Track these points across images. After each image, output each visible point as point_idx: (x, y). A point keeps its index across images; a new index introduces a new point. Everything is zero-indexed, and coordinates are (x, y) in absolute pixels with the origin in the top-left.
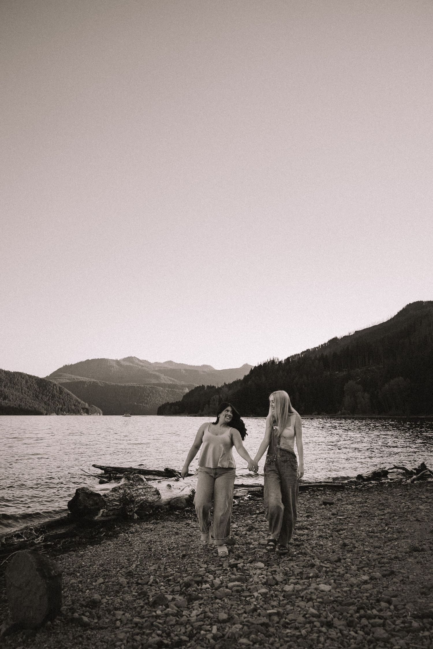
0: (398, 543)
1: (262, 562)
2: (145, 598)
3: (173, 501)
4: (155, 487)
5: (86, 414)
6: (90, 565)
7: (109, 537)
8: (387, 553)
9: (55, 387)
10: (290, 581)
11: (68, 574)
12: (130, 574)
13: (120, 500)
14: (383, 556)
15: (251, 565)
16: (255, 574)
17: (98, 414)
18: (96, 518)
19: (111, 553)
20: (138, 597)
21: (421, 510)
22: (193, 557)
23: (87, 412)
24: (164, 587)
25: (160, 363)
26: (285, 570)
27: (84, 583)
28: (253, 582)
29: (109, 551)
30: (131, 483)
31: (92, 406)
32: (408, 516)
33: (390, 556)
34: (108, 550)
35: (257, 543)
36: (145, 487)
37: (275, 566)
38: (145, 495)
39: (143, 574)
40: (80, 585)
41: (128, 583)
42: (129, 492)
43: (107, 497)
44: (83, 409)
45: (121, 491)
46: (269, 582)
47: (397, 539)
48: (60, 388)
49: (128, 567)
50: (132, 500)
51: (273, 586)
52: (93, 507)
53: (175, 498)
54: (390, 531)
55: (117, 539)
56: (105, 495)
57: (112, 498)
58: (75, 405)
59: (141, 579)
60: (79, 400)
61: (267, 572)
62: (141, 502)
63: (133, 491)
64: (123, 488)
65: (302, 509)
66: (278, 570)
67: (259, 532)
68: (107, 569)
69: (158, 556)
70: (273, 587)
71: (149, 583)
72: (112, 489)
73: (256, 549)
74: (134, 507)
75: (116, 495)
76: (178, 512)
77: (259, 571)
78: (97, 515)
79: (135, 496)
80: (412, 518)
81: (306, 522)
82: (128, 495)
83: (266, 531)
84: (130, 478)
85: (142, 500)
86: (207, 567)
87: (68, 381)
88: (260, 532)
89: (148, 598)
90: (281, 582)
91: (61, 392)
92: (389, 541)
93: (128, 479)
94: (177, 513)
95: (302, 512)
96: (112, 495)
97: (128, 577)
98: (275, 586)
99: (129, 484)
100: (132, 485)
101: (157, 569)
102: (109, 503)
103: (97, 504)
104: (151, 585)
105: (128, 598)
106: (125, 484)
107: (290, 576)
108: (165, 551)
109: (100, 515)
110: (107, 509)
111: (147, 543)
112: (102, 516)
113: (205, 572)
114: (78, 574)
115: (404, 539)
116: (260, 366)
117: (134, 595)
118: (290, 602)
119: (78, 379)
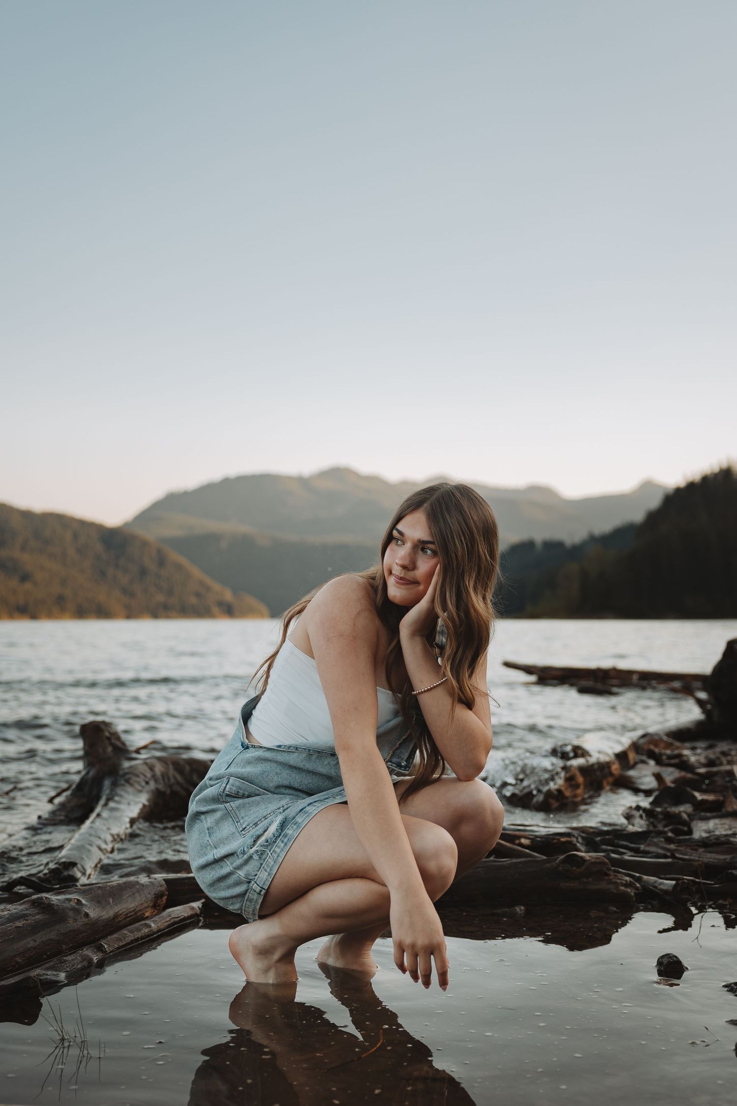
5: (225, 615)
9: (146, 548)
17: (257, 615)
23: (229, 611)
31: (242, 598)
44: (219, 603)
48: (158, 551)
58: (198, 595)
60: (209, 581)
91: (162, 561)
116: (691, 486)
119: (203, 527)
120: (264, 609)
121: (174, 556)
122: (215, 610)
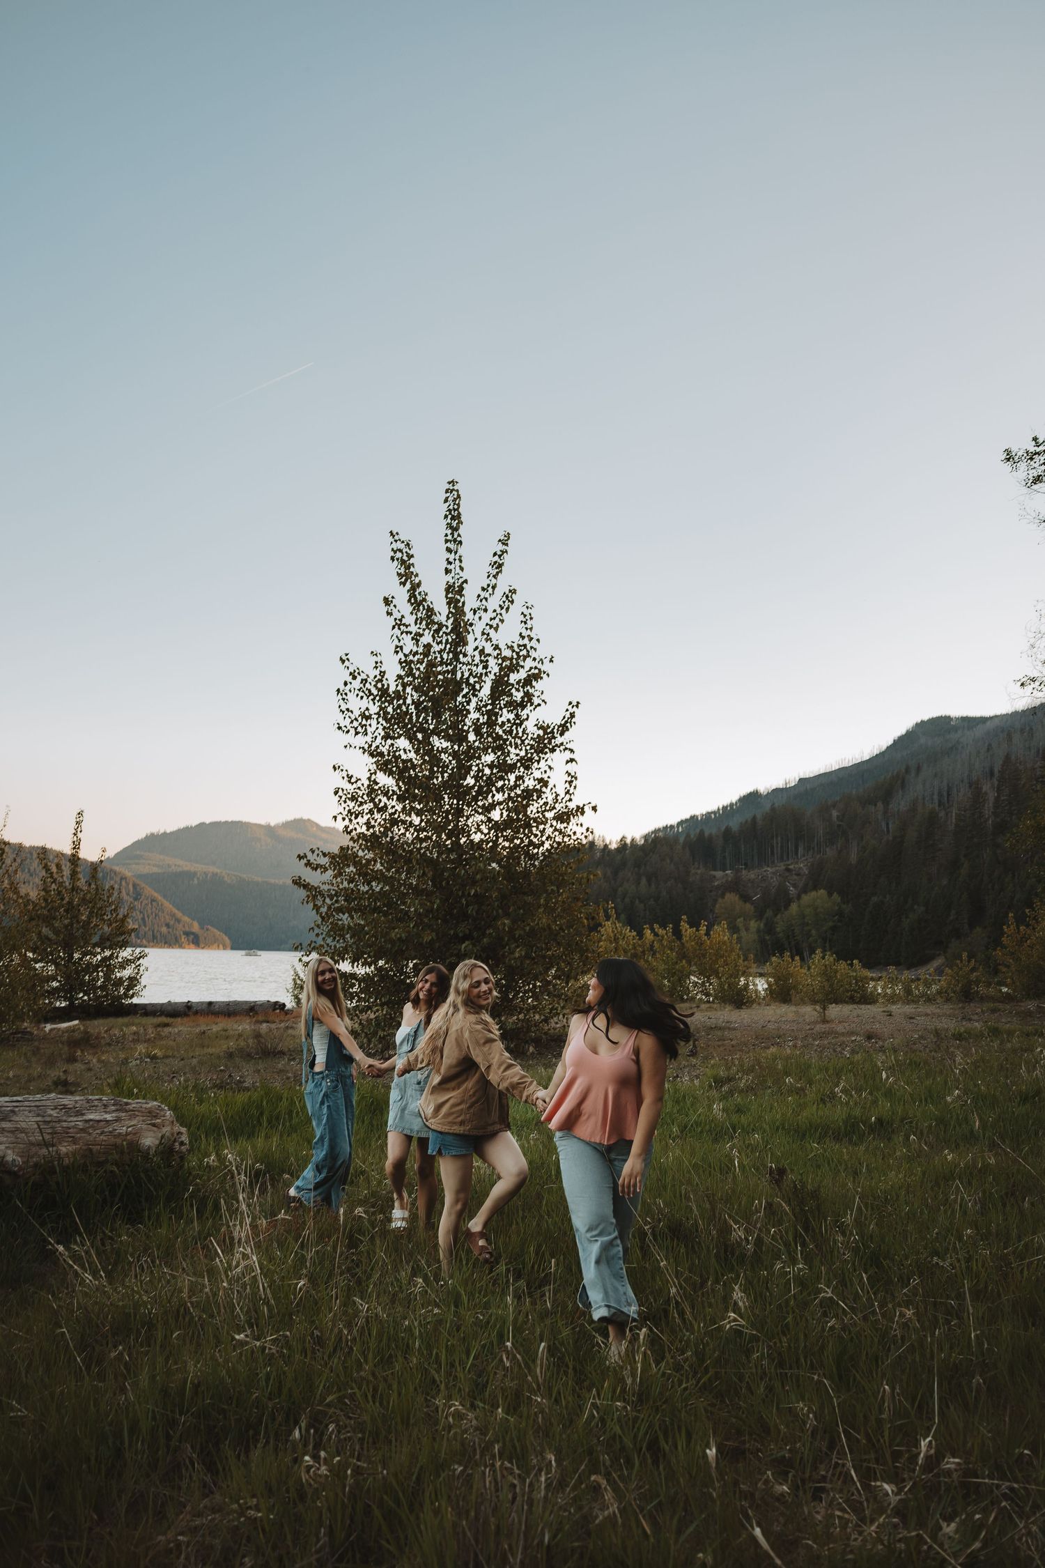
5: (192, 945)
9: (124, 883)
17: (221, 946)
23: (196, 941)
31: (207, 930)
44: (187, 934)
48: (135, 886)
58: (168, 925)
60: (179, 914)
87: (155, 870)
91: (137, 894)
119: (179, 866)
120: (228, 941)
121: (149, 891)
122: (184, 940)
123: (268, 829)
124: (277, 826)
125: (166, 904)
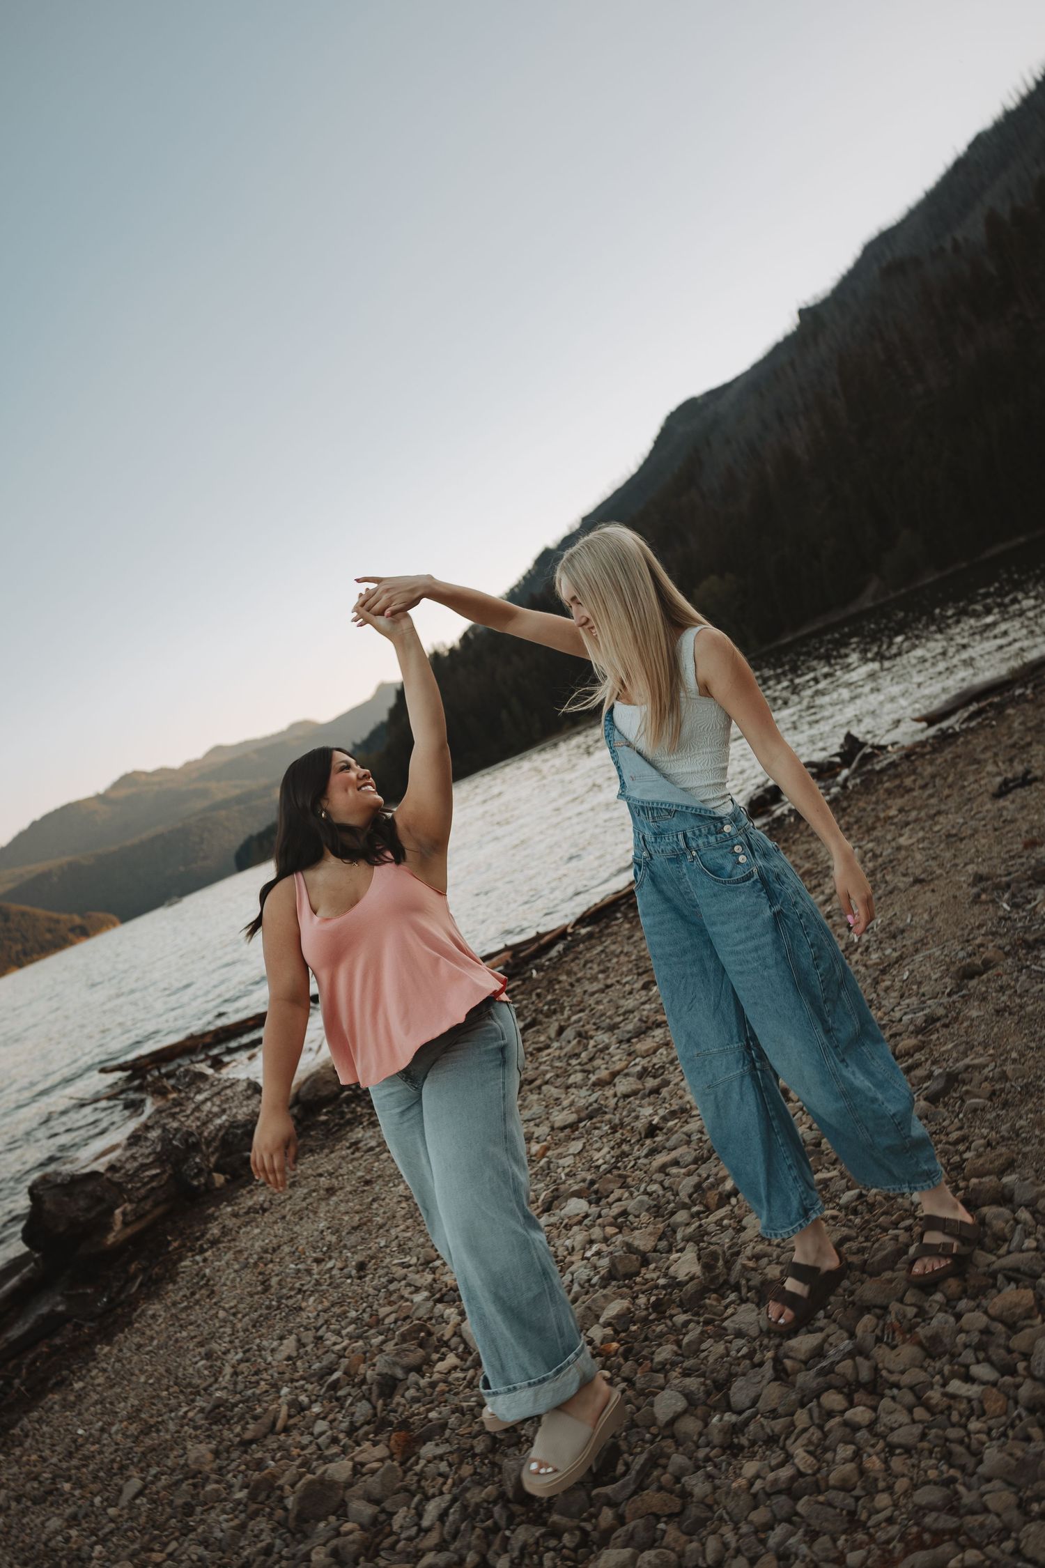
0: (911, 972)
1: (578, 1194)
2: (272, 1501)
3: (304, 1089)
4: (242, 1076)
5: (82, 938)
6: (102, 1430)
7: (153, 1288)
8: (897, 1015)
10: (679, 1236)
11: (35, 1501)
12: (218, 1414)
13: (160, 1159)
14: (894, 1030)
15: (553, 1220)
16: (571, 1251)
17: (110, 925)
18: (111, 1239)
19: (159, 1347)
20: (254, 1507)
21: (908, 848)
22: (388, 1260)
23: (85, 932)
24: (324, 1418)
25: (196, 761)
26: (650, 1194)
27: (86, 1515)
28: (576, 1288)
29: (155, 1342)
30: (174, 1099)
31: (89, 917)
32: (888, 878)
33: (912, 1021)
34: (152, 1338)
35: (543, 1130)
36: (216, 1089)
37: (617, 1193)
38: (224, 1111)
39: (258, 1392)
40: (74, 1533)
41: (216, 1454)
42: (175, 1125)
43: (121, 1168)
44: (72, 930)
45: (154, 1134)
46: (620, 1267)
47: (901, 958)
49: (210, 1385)
50: (192, 1144)
51: (637, 1274)
52: (93, 1214)
53: (307, 1079)
54: (869, 941)
55: (175, 1282)
56: (112, 1168)
57: (136, 1164)
58: (50, 931)
59: (256, 1418)
60: (55, 915)
61: (603, 1226)
62: (221, 1134)
63: (187, 1116)
64: (157, 1122)
65: (625, 969)
66: (631, 1205)
67: (539, 1087)
68: (152, 1421)
69: (290, 1302)
70: (638, 1279)
71: (280, 1424)
72: (129, 1139)
73: (549, 1153)
74: (206, 1158)
75: (143, 1150)
76: (326, 1114)
77: (577, 1237)
78: (109, 1228)
79: (198, 1127)
80: (901, 882)
81: (647, 1006)
82: (175, 1135)
83: (558, 1076)
84: (165, 1087)
85: (221, 1126)
86: (434, 1280)
88: (544, 1088)
89: (281, 1499)
90: (655, 1250)
92: (883, 972)
93: (161, 1092)
94: (323, 1118)
95: (628, 978)
96: (133, 1157)
97: (215, 1428)
98: (643, 1271)
99: (169, 1104)
100: (177, 1103)
101: (294, 1354)
102: (130, 1181)
103: (100, 1200)
104: (286, 1430)
105: (221, 1523)
106: (159, 1111)
107: (673, 1213)
108: (309, 1272)
109: (118, 1226)
110: (130, 1201)
111: (256, 1264)
112: (126, 1224)
113: (431, 1303)
114: (67, 1486)
115: (917, 951)
117: (239, 1502)
118: (707, 1323)
120: (114, 918)
121: (15, 907)
122: (71, 936)
123: (100, 798)
124: (107, 792)
125: (40, 912)
